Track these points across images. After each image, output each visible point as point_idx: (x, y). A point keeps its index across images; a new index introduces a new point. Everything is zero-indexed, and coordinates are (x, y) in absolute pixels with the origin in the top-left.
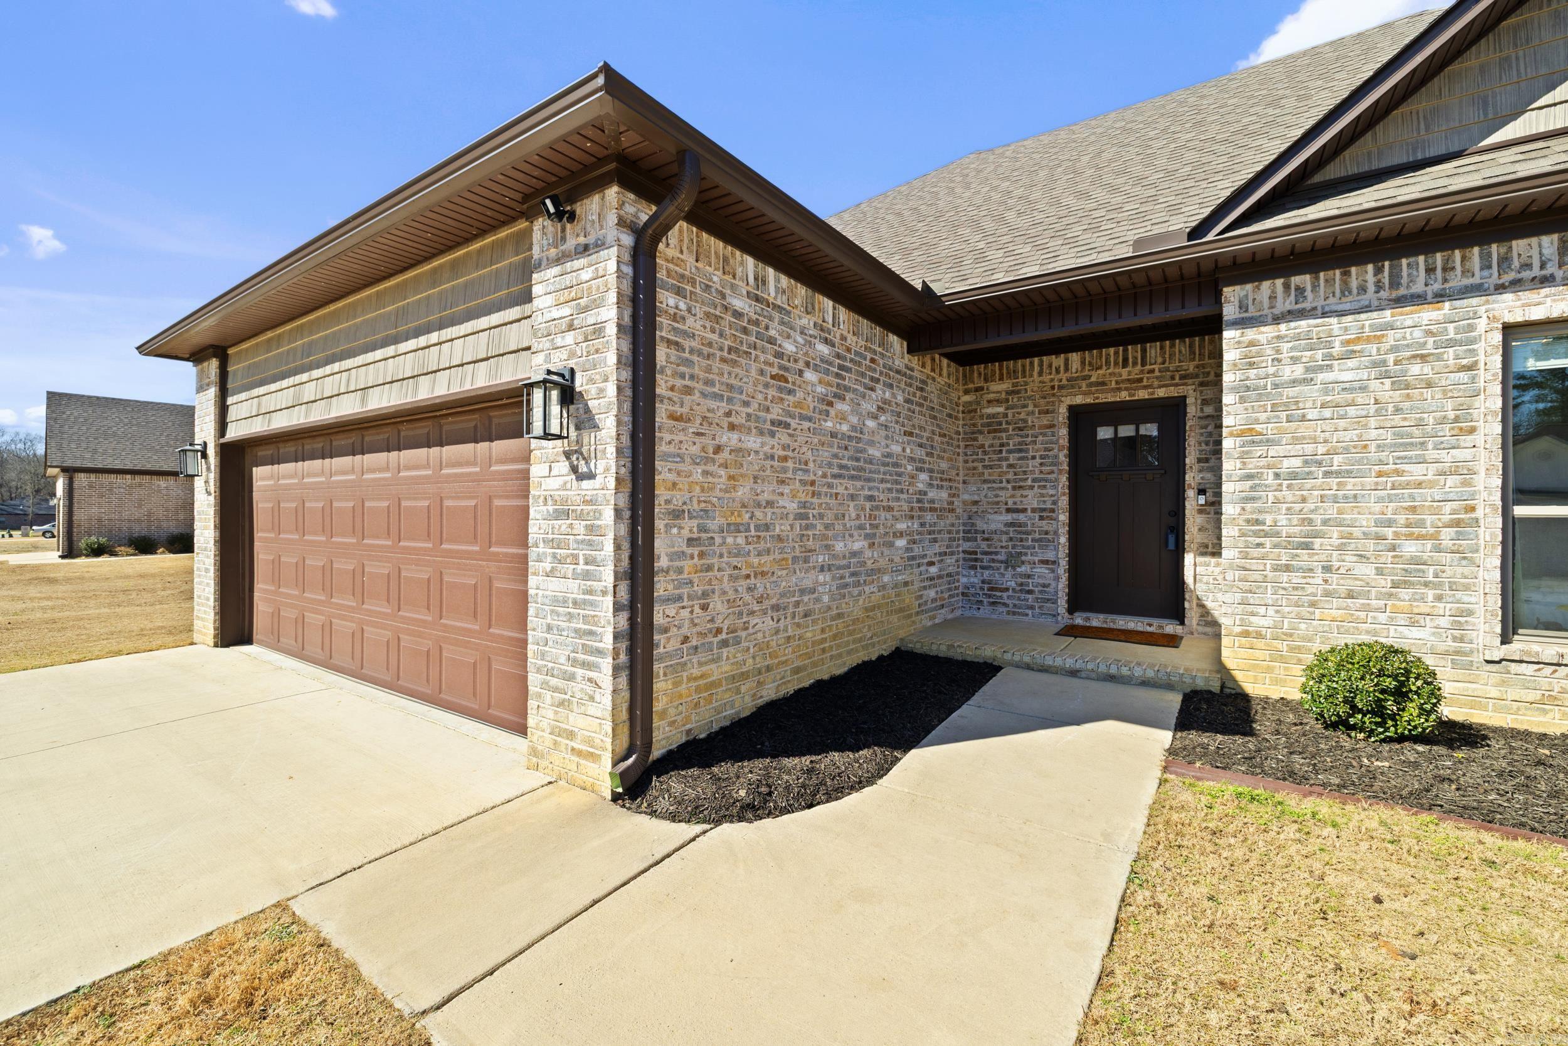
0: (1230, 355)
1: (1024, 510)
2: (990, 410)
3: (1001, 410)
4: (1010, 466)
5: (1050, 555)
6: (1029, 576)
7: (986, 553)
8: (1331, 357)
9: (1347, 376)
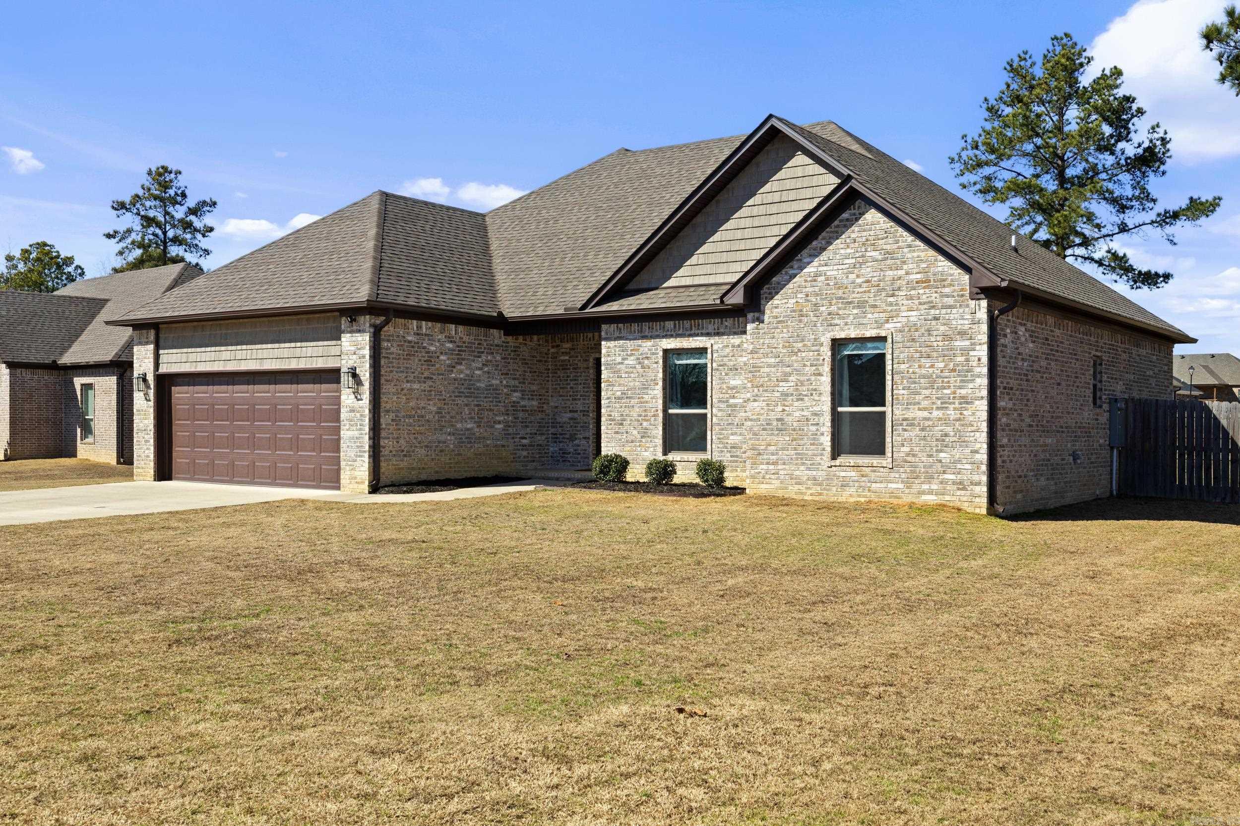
0: (604, 351)
1: (576, 411)
2: (562, 358)
3: (567, 358)
4: (571, 388)
5: (587, 435)
6: (579, 446)
7: (561, 434)
8: (627, 355)
9: (631, 363)
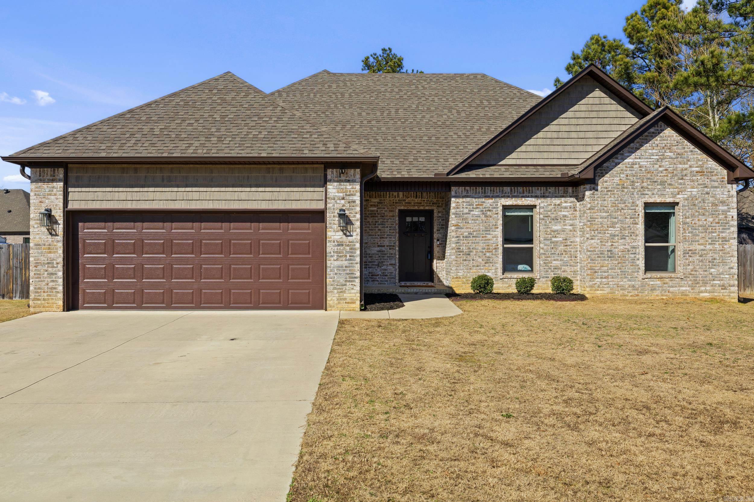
0: (453, 205)
1: (384, 246)
2: (372, 209)
3: (375, 209)
4: (379, 230)
5: (393, 262)
6: (386, 270)
7: (370, 262)
8: (473, 208)
9: (476, 213)
